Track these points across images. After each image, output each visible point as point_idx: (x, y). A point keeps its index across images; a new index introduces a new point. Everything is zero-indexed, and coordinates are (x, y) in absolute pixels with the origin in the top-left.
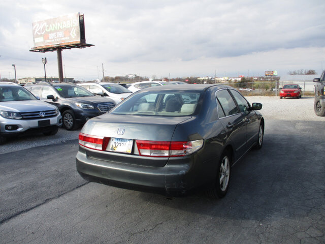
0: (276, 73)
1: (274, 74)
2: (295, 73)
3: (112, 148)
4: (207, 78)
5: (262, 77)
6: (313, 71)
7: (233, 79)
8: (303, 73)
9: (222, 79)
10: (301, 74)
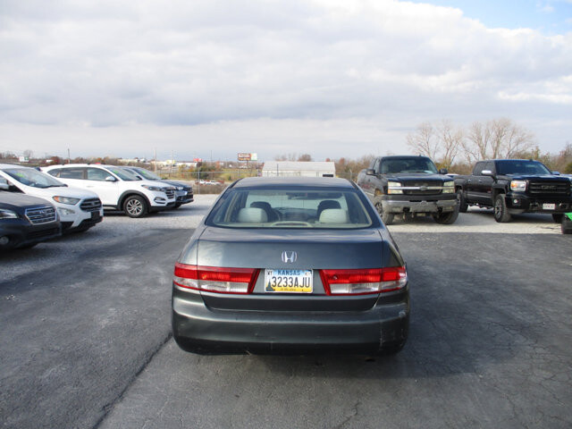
0: (254, 157)
1: (252, 158)
2: (284, 159)
3: (269, 287)
4: (136, 161)
5: (231, 163)
6: (309, 156)
7: (180, 164)
8: (297, 158)
9: (165, 163)
10: (293, 160)
